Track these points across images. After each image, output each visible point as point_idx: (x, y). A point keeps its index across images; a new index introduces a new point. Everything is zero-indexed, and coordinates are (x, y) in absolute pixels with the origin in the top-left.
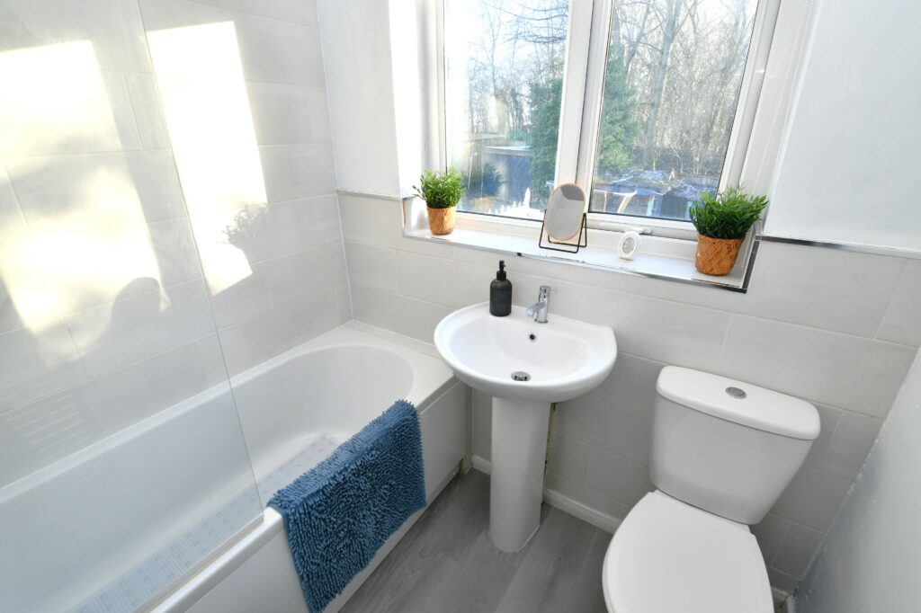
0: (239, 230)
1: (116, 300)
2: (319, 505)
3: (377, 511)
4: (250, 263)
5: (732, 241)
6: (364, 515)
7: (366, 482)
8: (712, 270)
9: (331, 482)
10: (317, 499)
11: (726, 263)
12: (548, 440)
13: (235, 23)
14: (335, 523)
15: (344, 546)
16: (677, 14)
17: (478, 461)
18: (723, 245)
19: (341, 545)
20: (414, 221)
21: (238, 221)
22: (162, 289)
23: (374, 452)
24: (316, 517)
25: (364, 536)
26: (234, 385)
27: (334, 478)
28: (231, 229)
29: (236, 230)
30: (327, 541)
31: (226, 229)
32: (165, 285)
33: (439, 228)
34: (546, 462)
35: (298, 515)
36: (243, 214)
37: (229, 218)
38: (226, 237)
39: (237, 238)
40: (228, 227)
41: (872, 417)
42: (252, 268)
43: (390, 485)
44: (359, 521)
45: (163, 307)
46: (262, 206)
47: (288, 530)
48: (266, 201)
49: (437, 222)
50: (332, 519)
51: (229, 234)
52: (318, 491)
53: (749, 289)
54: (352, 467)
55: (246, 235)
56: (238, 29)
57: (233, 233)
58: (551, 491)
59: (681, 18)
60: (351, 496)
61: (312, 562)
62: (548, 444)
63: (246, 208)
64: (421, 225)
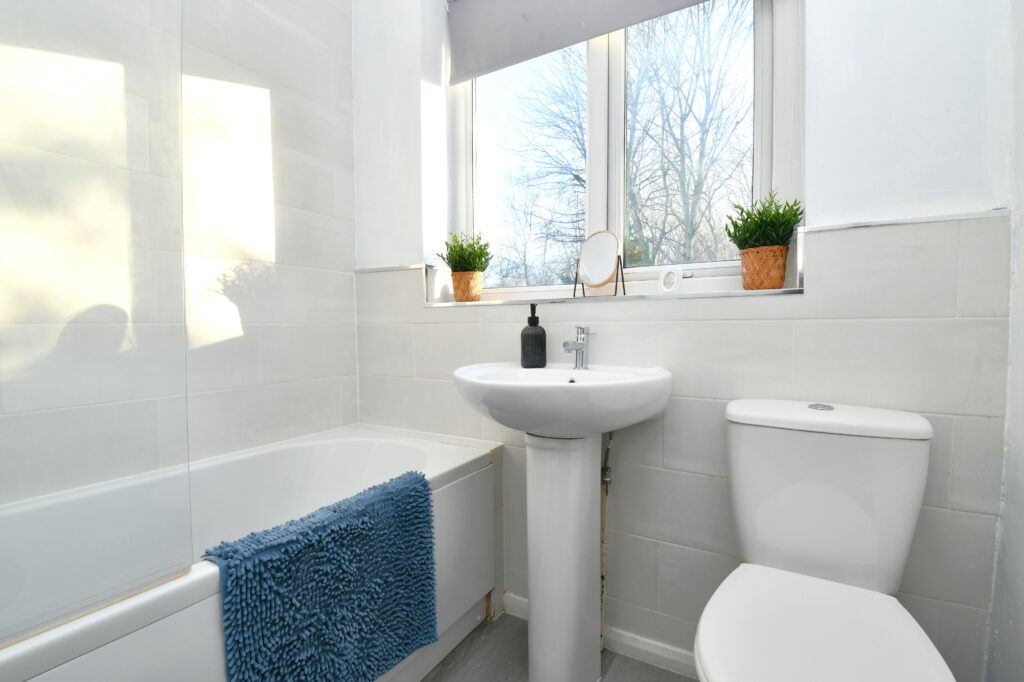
0: (237, 282)
1: (70, 323)
2: (279, 569)
3: (363, 618)
4: (242, 323)
5: (776, 247)
6: (343, 618)
7: (351, 561)
8: (762, 283)
9: (301, 538)
10: (276, 556)
11: (775, 273)
12: (602, 542)
13: (271, 93)
14: (298, 610)
15: (309, 659)
16: (693, 217)
17: (512, 601)
18: (766, 251)
19: (303, 656)
20: (437, 294)
21: (238, 273)
22: (130, 325)
23: (366, 519)
24: (270, 587)
25: (340, 655)
26: (191, 468)
27: (305, 535)
28: (228, 279)
29: (233, 282)
30: (281, 637)
31: (221, 277)
32: (135, 322)
33: (463, 294)
34: (603, 577)
35: (243, 571)
36: (245, 267)
37: (228, 268)
38: (220, 286)
39: (232, 290)
40: (225, 276)
41: (989, 417)
42: (244, 329)
43: (386, 582)
44: (335, 624)
45: (125, 346)
46: (268, 264)
47: (225, 592)
48: (273, 260)
49: (463, 286)
50: (294, 601)
51: (225, 283)
52: (280, 545)
53: (805, 288)
54: (333, 527)
55: (242, 289)
56: (272, 97)
57: (229, 284)
58: (613, 629)
59: (698, 220)
60: (326, 574)
61: (253, 666)
62: (602, 547)
63: (250, 261)
64: (445, 297)
